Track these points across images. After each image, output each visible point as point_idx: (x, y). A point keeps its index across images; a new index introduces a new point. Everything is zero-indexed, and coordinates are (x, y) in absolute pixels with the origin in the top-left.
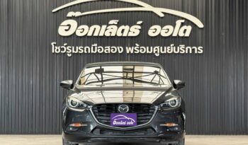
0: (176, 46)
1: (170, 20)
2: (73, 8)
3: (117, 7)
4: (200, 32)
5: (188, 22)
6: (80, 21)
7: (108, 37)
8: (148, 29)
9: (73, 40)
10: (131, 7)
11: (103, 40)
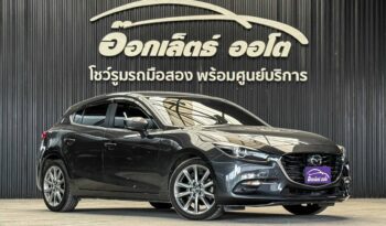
0: (269, 70)
1: (260, 33)
2: (120, 16)
3: (184, 15)
4: (303, 50)
5: (285, 36)
6: (131, 34)
7: (171, 58)
8: (229, 46)
9: (121, 61)
10: (204, 14)
11: (164, 63)
